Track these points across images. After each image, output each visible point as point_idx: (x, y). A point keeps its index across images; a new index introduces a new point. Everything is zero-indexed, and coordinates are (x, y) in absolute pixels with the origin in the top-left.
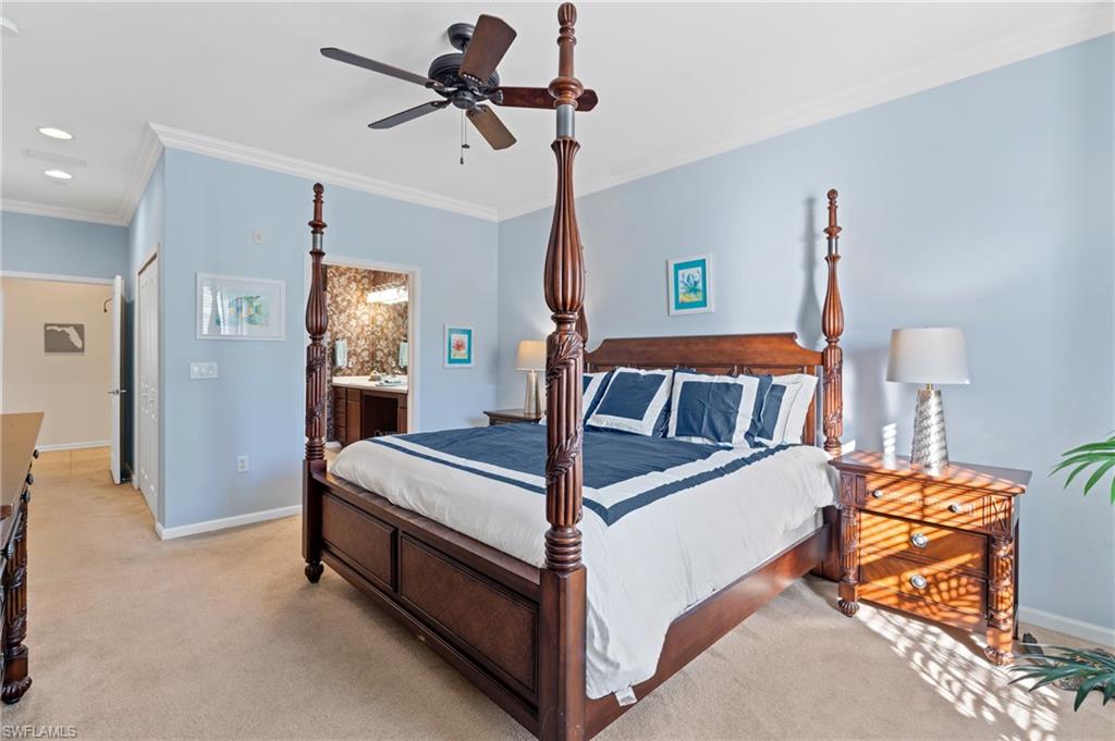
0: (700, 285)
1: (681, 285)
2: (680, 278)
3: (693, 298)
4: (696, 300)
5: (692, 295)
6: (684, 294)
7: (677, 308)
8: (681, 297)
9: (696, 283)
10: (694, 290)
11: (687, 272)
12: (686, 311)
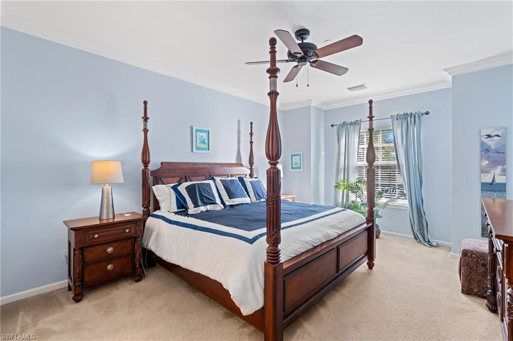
0: (206, 141)
1: (198, 139)
2: (198, 136)
3: (203, 146)
4: (205, 147)
5: (203, 144)
6: (200, 143)
7: (196, 149)
8: (198, 145)
9: (205, 140)
10: (203, 142)
11: (201, 134)
12: (200, 151)
